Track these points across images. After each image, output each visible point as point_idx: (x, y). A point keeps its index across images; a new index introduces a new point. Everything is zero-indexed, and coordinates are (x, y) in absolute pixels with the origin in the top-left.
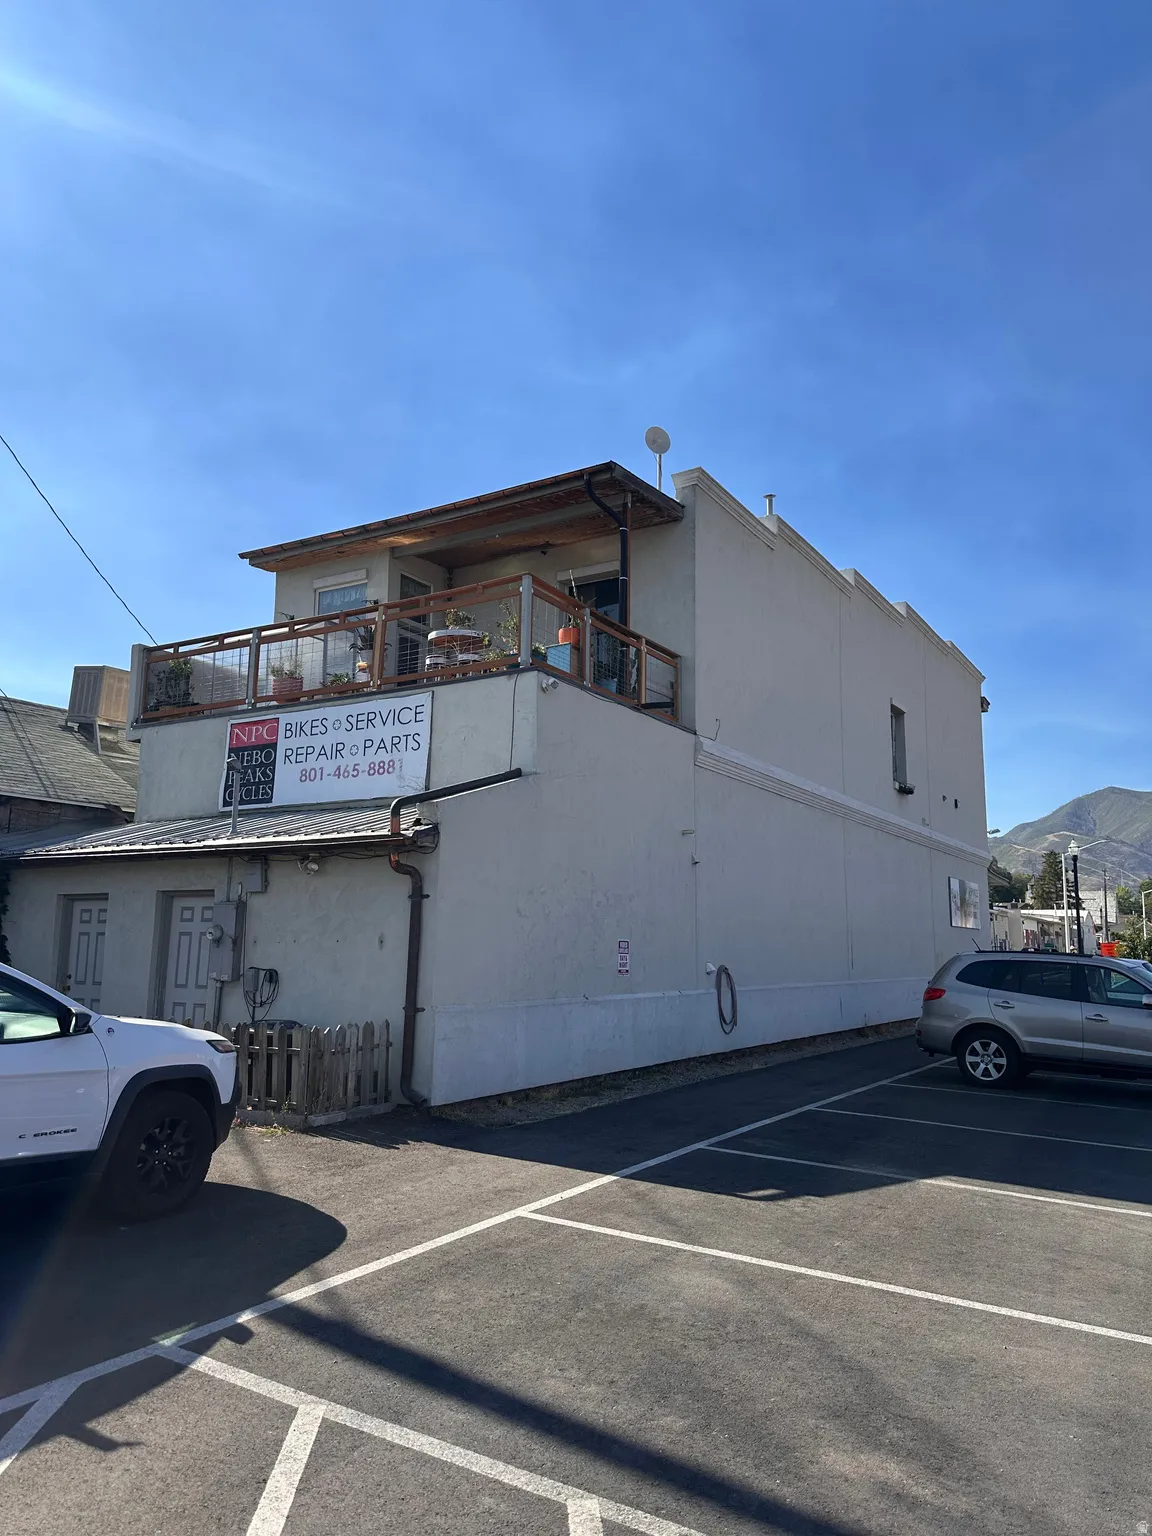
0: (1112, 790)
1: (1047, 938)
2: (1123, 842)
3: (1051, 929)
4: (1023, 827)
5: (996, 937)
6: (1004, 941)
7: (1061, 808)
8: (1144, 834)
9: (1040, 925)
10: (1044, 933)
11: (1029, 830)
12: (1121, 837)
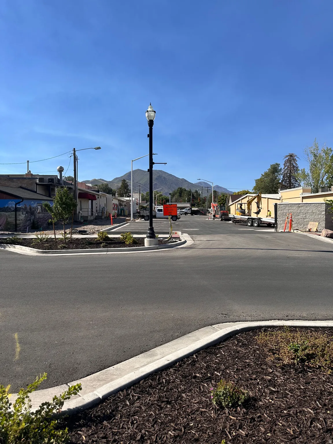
0: (139, 170)
1: (121, 207)
2: (140, 184)
3: (123, 203)
4: (117, 178)
5: (100, 206)
6: (104, 207)
7: (126, 174)
8: (145, 182)
9: (119, 202)
10: (121, 205)
11: (118, 179)
12: (140, 182)
